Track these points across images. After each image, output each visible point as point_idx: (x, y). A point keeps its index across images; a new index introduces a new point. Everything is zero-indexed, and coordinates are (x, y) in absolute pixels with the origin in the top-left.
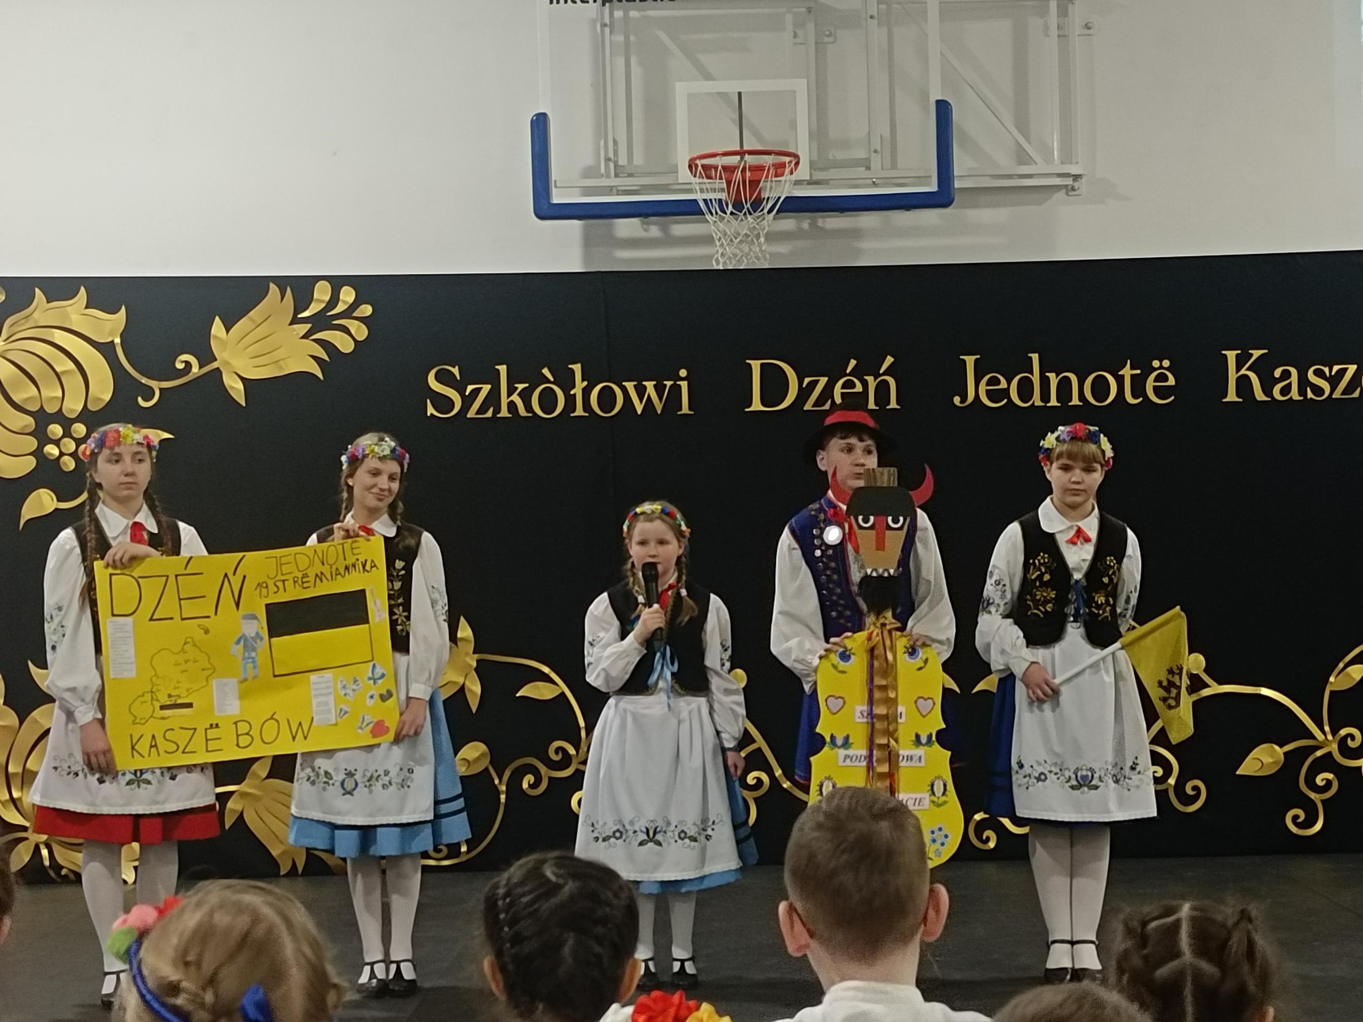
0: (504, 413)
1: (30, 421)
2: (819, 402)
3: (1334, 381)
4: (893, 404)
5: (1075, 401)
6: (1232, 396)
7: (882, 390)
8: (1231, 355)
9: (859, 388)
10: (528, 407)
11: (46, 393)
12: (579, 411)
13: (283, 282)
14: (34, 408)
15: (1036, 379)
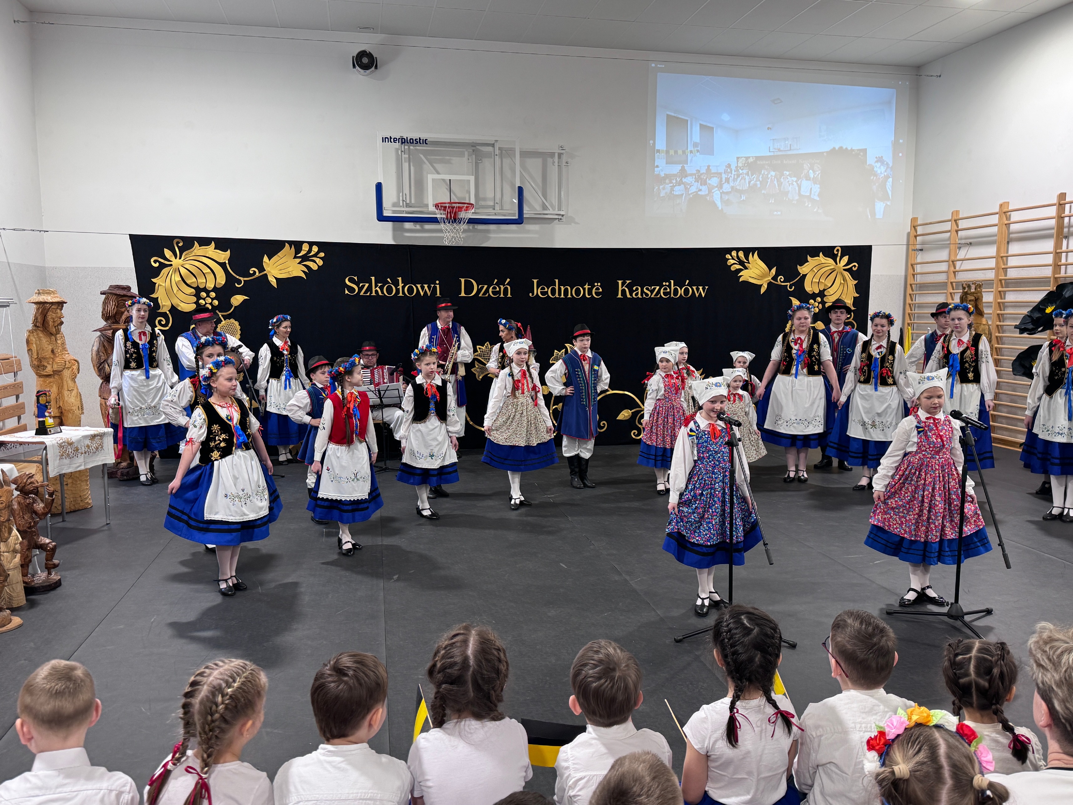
0: (374, 294)
1: (193, 290)
2: (484, 294)
3: (652, 292)
4: (509, 295)
5: (569, 296)
6: (620, 296)
7: (506, 290)
8: (620, 282)
9: (498, 289)
10: (382, 292)
11: (199, 281)
12: (401, 294)
13: (291, 243)
14: (195, 286)
15: (557, 288)
